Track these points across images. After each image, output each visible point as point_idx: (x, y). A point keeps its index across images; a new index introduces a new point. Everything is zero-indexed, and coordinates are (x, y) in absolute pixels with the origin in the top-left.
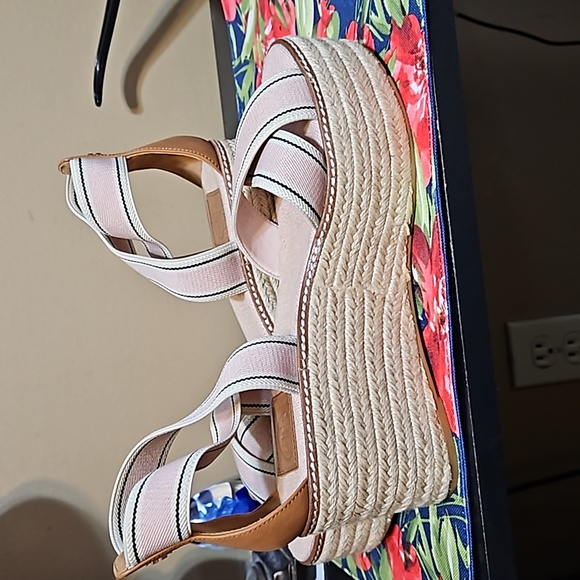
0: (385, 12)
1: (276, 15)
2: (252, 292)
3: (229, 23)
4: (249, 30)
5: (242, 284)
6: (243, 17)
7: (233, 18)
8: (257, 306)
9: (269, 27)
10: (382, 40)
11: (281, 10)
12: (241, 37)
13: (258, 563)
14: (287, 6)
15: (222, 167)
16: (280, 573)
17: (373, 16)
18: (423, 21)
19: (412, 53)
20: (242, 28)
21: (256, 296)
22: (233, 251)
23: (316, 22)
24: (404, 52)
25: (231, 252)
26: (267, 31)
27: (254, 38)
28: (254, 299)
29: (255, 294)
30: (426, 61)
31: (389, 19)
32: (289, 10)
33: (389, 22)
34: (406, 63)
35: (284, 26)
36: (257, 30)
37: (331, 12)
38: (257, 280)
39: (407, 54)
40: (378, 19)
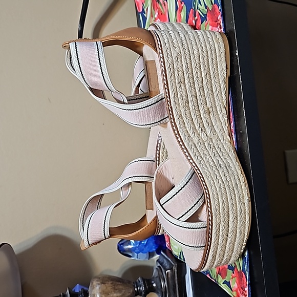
0: (205, 4)
1: (159, 8)
2: (171, 122)
3: (140, 13)
4: (148, 16)
5: (166, 118)
6: (145, 10)
7: (141, 11)
8: (174, 130)
9: (157, 14)
10: (203, 17)
11: (161, 6)
12: (145, 19)
13: (159, 266)
14: (164, 3)
15: (158, 49)
16: (169, 271)
17: (200, 6)
18: (220, 7)
19: (216, 22)
20: (145, 15)
21: (174, 125)
22: (162, 99)
23: (176, 11)
24: (213, 21)
25: (161, 100)
26: (156, 16)
27: (150, 19)
28: (173, 126)
29: (173, 124)
30: (222, 25)
31: (206, 7)
32: (165, 5)
33: (206, 8)
34: (214, 27)
35: (163, 13)
36: (152, 16)
37: (182, 5)
38: (175, 116)
39: (214, 23)
40: (202, 7)
